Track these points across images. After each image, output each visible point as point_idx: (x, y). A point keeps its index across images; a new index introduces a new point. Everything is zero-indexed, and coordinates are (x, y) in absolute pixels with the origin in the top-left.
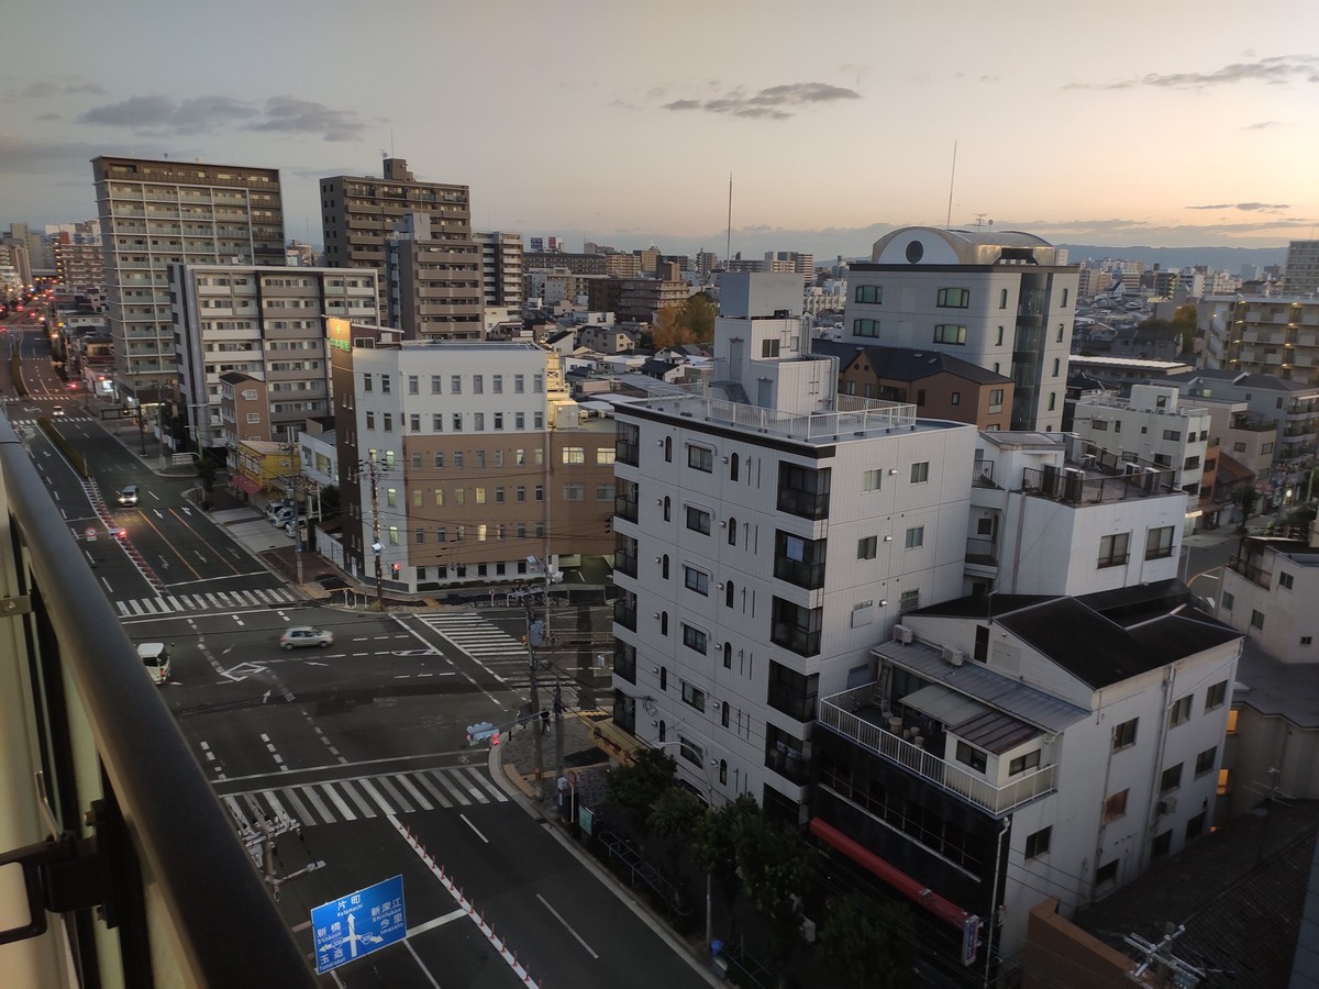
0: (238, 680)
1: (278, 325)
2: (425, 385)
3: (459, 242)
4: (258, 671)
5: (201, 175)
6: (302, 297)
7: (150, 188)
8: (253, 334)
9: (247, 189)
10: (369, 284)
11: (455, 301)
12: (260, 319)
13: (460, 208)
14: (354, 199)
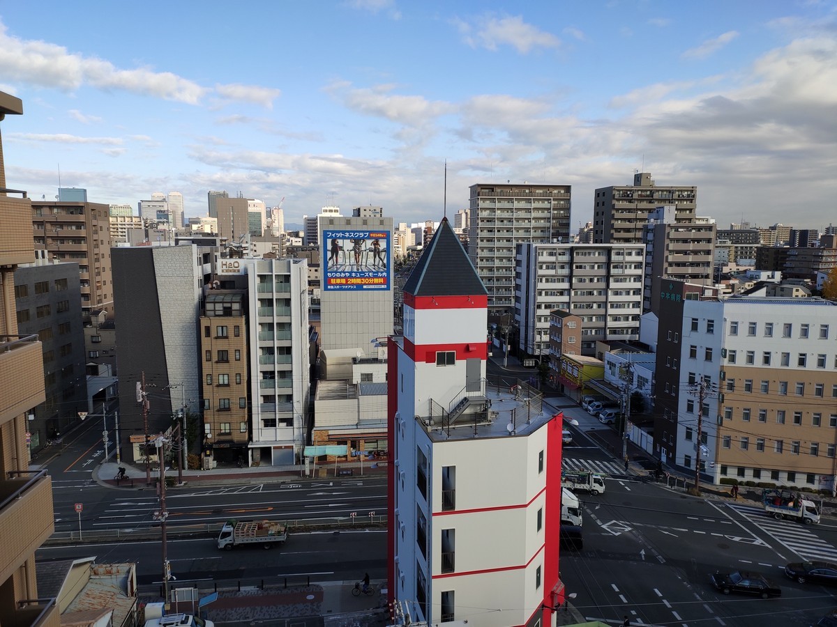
0: (617, 534)
1: (581, 281)
2: (743, 329)
3: (687, 224)
4: (626, 530)
5: (527, 191)
6: (596, 263)
7: (500, 200)
8: (565, 285)
9: (552, 198)
10: (639, 254)
11: (692, 264)
12: (570, 277)
13: (688, 202)
14: (618, 200)
